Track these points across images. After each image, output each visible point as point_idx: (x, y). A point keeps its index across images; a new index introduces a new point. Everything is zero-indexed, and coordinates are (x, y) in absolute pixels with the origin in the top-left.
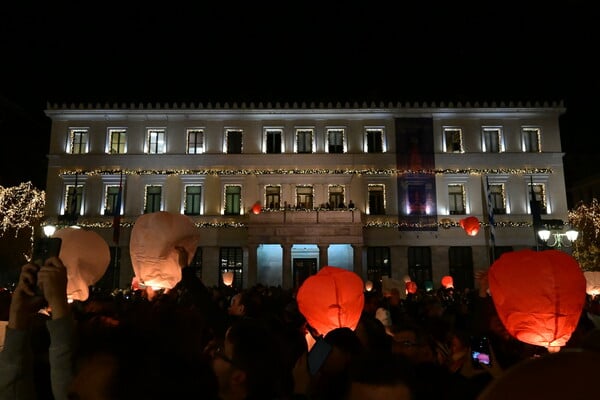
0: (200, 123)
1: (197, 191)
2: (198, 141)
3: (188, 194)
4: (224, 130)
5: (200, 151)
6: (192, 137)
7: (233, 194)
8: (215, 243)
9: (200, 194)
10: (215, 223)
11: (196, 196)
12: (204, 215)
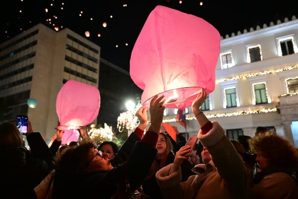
0: (227, 48)
1: (233, 91)
2: (228, 60)
3: (227, 94)
4: (246, 48)
5: (230, 65)
6: (224, 58)
7: (260, 90)
8: (251, 125)
9: (235, 93)
10: (250, 111)
11: (232, 95)
12: (241, 107)
